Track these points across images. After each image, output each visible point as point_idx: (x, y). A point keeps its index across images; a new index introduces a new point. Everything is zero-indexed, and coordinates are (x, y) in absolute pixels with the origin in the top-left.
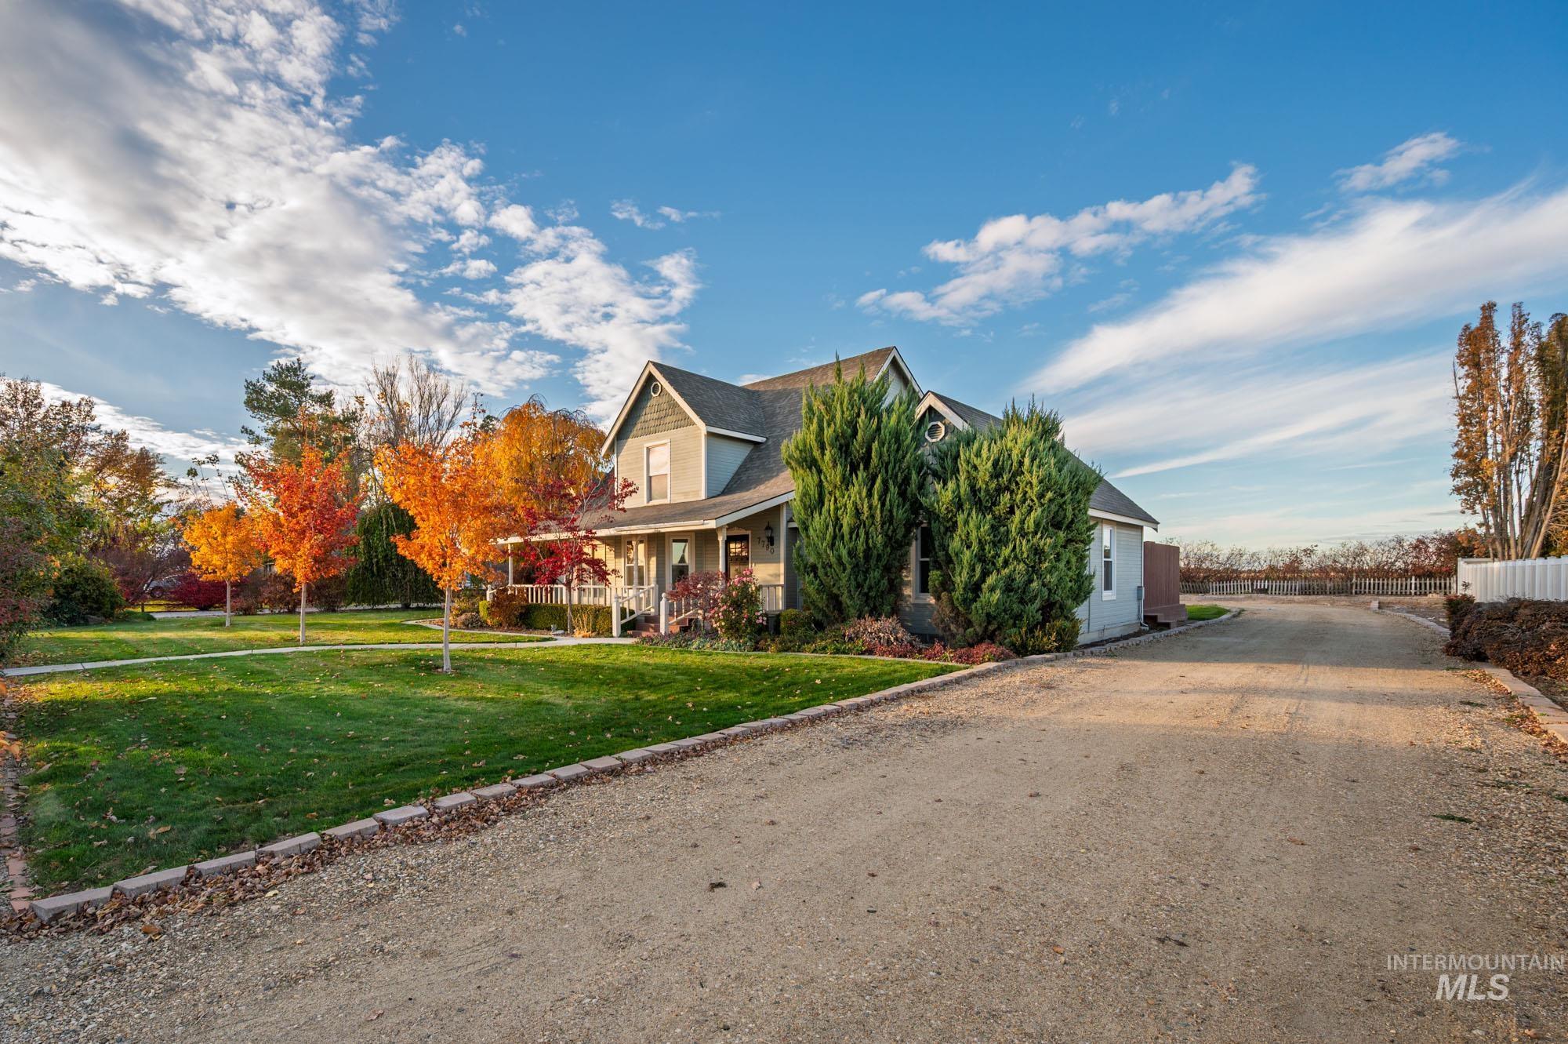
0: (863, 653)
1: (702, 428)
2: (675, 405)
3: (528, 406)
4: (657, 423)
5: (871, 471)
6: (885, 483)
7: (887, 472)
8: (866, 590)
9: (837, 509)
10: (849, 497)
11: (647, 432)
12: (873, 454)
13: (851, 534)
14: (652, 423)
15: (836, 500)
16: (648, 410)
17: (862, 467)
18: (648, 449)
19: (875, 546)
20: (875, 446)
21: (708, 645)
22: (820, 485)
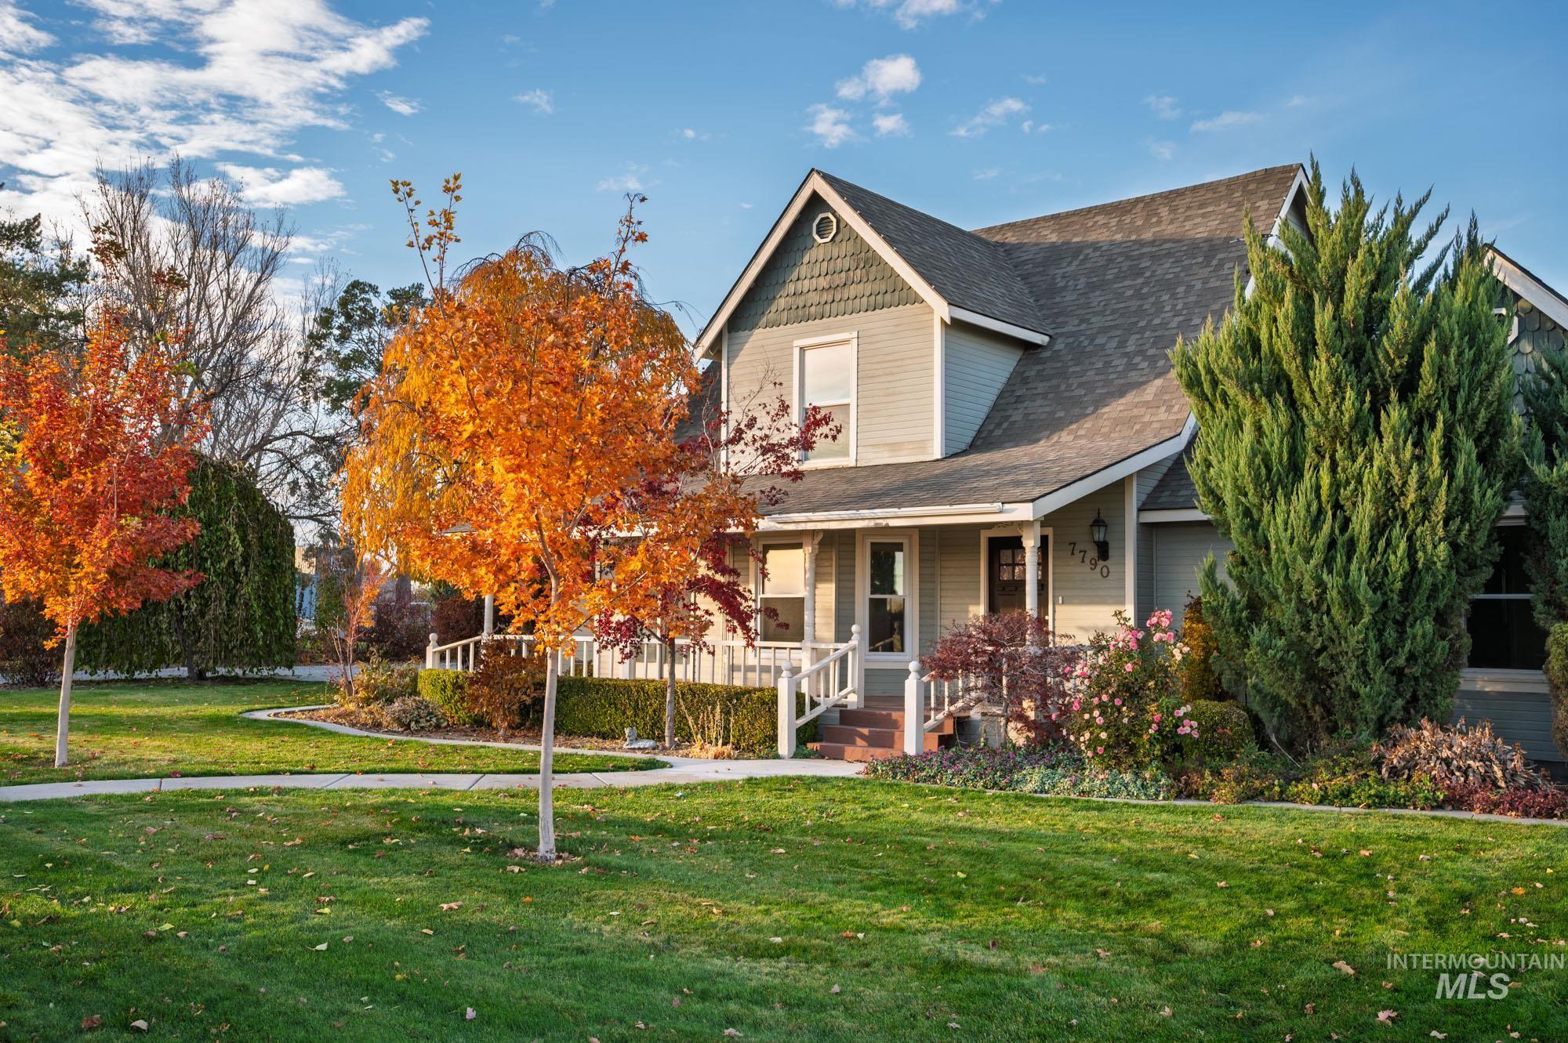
0: (1440, 806)
1: (940, 309)
2: (871, 260)
3: (514, 254)
4: (826, 297)
5: (1416, 404)
6: (1449, 430)
7: (1453, 408)
8: (1401, 661)
9: (1336, 486)
10: (1370, 459)
11: (801, 315)
12: (1426, 369)
13: (1374, 538)
14: (814, 298)
15: (1334, 465)
16: (803, 270)
17: (1394, 396)
18: (802, 350)
19: (1430, 564)
20: (1430, 349)
21: (1066, 783)
22: (1295, 429)
